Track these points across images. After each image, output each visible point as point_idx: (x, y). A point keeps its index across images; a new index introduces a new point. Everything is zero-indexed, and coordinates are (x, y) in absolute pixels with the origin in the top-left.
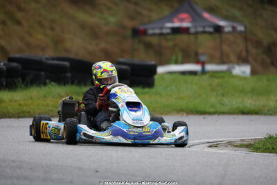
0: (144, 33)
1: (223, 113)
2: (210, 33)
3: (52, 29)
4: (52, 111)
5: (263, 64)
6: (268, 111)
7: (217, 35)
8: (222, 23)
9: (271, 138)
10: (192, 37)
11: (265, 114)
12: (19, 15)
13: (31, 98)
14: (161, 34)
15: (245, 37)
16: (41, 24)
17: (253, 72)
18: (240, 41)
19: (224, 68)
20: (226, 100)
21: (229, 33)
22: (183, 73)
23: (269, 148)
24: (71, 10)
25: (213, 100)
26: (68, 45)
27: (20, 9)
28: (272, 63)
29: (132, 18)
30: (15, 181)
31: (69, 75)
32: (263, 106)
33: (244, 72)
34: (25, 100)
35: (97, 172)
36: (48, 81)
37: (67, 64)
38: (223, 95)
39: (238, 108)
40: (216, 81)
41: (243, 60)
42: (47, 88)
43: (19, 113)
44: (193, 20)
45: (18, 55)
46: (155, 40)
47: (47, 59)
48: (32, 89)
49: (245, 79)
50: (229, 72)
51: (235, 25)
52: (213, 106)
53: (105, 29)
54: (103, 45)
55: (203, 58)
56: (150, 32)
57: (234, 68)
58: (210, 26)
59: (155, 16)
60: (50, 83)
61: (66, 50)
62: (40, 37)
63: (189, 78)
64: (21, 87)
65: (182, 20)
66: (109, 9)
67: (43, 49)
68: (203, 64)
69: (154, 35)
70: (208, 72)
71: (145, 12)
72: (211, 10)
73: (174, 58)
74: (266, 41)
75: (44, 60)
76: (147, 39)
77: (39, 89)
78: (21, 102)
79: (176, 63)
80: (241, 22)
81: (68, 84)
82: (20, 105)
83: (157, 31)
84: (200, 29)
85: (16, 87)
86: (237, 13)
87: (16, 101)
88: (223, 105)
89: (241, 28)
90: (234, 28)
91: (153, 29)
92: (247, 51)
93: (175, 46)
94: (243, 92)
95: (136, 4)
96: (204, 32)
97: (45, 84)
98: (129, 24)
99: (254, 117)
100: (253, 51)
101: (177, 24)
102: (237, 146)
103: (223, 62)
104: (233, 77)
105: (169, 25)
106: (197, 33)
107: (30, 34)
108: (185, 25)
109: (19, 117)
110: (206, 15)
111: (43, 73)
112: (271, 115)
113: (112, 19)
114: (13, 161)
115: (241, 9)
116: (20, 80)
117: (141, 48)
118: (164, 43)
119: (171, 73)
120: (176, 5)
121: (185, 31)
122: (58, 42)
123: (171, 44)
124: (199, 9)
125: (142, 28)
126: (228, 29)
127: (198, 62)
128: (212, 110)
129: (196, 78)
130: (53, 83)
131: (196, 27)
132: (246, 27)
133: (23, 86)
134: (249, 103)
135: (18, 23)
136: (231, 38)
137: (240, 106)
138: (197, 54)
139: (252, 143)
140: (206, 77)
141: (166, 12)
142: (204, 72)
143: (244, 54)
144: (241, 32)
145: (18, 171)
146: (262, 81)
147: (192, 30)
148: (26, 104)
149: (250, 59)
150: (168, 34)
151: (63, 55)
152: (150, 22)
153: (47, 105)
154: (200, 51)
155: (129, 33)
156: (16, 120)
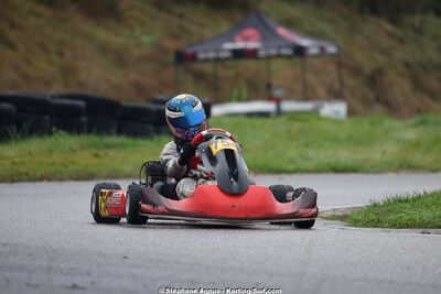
0: (193, 58)
1: (308, 171)
2: (288, 57)
3: (61, 54)
4: (61, 172)
5: (364, 100)
6: (373, 166)
7: (297, 60)
8: (305, 42)
9: (375, 205)
10: (262, 64)
11: (367, 172)
12: (12, 35)
13: (30, 154)
14: (217, 60)
15: (339, 61)
16: (43, 47)
17: (351, 112)
18: (331, 68)
19: (307, 106)
20: (311, 153)
21: (315, 56)
22: (250, 115)
23: (373, 221)
24: (87, 26)
25: (292, 152)
26: (83, 76)
27: (13, 25)
28: (378, 100)
29: (174, 37)
30: (7, 273)
31: (84, 119)
32: (365, 161)
33: (337, 112)
34: (21, 157)
35: (125, 257)
36: (54, 129)
37: (81, 103)
38: (307, 145)
39: (329, 164)
40: (297, 125)
41: (335, 95)
42: (53, 138)
43: (12, 176)
44: (263, 39)
45: (10, 92)
46: (208, 68)
47: (53, 97)
48: (31, 140)
49: (338, 122)
50: (315, 112)
51: (324, 44)
52: (292, 162)
53: (137, 53)
54: (133, 76)
55: (277, 93)
56: (201, 56)
57: (322, 106)
58: (288, 47)
59: (208, 33)
60: (57, 131)
61: (81, 84)
62: (43, 66)
63: (258, 122)
64: (15, 138)
65: (247, 39)
66: (142, 24)
67: (47, 84)
68: (278, 101)
69: (207, 60)
70: (286, 113)
71: (193, 28)
72: (290, 24)
73: (236, 93)
74: (368, 67)
75: (48, 98)
76: (198, 66)
77: (41, 140)
78: (16, 160)
79: (240, 99)
80: (332, 41)
81: (83, 132)
82: (14, 164)
83: (212, 55)
84: (273, 52)
85: (9, 138)
86: (326, 28)
87: (7, 158)
88: (307, 159)
89: (332, 49)
90: (323, 50)
91: (206, 51)
92: (341, 82)
93: (238, 76)
94: (335, 140)
95: (181, 16)
96: (279, 56)
97: (50, 133)
98: (172, 45)
99: (351, 176)
100: (350, 82)
101: (239, 45)
102: (326, 218)
103: (306, 98)
104: (321, 119)
105: (229, 46)
106: (268, 58)
107: (28, 62)
108: (252, 45)
109: (13, 181)
110: (282, 31)
111: (47, 118)
112: (376, 172)
113: (146, 39)
114: (4, 245)
115: (332, 22)
116: (14, 128)
117: (189, 79)
118: (221, 72)
119: (231, 115)
120: (238, 17)
121: (251, 54)
122: (68, 72)
123: (231, 73)
124: (271, 22)
125: (190, 50)
126: (314, 51)
127: (270, 98)
128: (291, 167)
129: (268, 122)
130: (61, 132)
131: (267, 48)
132: (339, 48)
133: (18, 136)
134: (344, 156)
135: (11, 45)
136: (317, 63)
137: (332, 160)
138: (269, 86)
139: (349, 213)
140: (282, 120)
141: (225, 26)
142: (279, 113)
143: (337, 86)
144: (332, 55)
145: (12, 258)
146: (363, 126)
147: (262, 53)
148: (22, 163)
149: (346, 93)
150: (227, 59)
151: (76, 90)
152: (201, 42)
153: (54, 164)
154: (275, 82)
155: (171, 58)
156: (9, 185)
